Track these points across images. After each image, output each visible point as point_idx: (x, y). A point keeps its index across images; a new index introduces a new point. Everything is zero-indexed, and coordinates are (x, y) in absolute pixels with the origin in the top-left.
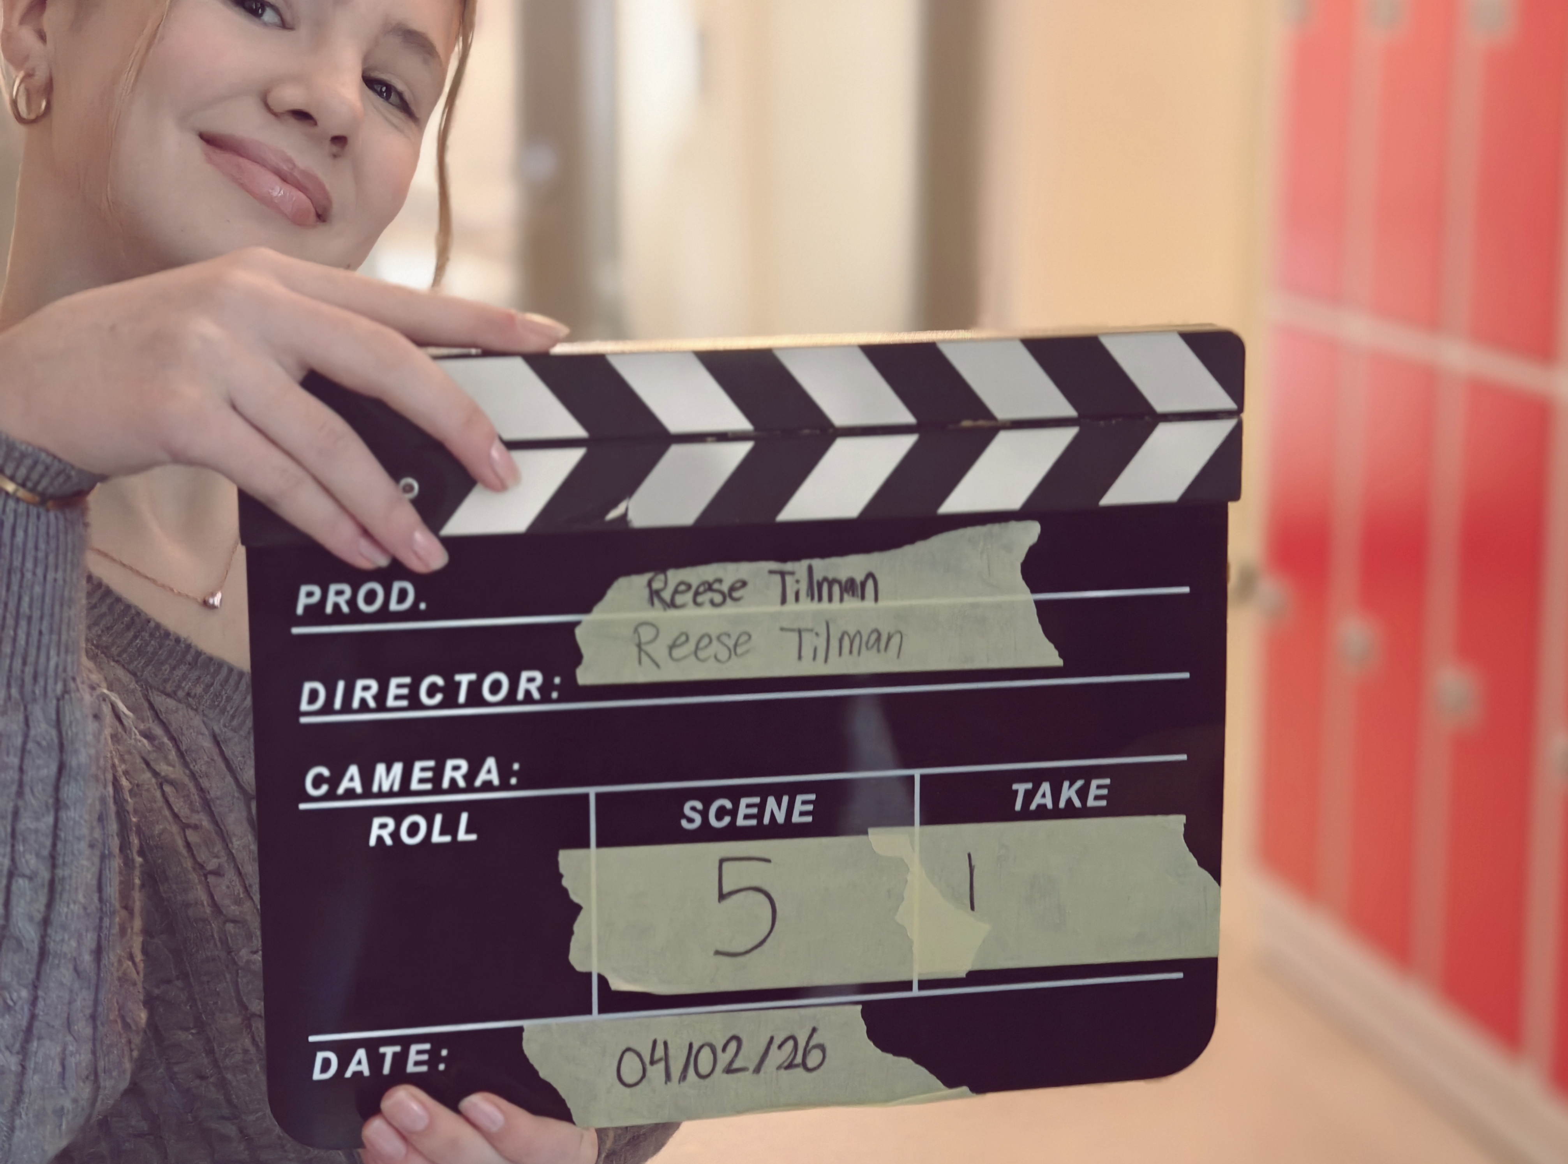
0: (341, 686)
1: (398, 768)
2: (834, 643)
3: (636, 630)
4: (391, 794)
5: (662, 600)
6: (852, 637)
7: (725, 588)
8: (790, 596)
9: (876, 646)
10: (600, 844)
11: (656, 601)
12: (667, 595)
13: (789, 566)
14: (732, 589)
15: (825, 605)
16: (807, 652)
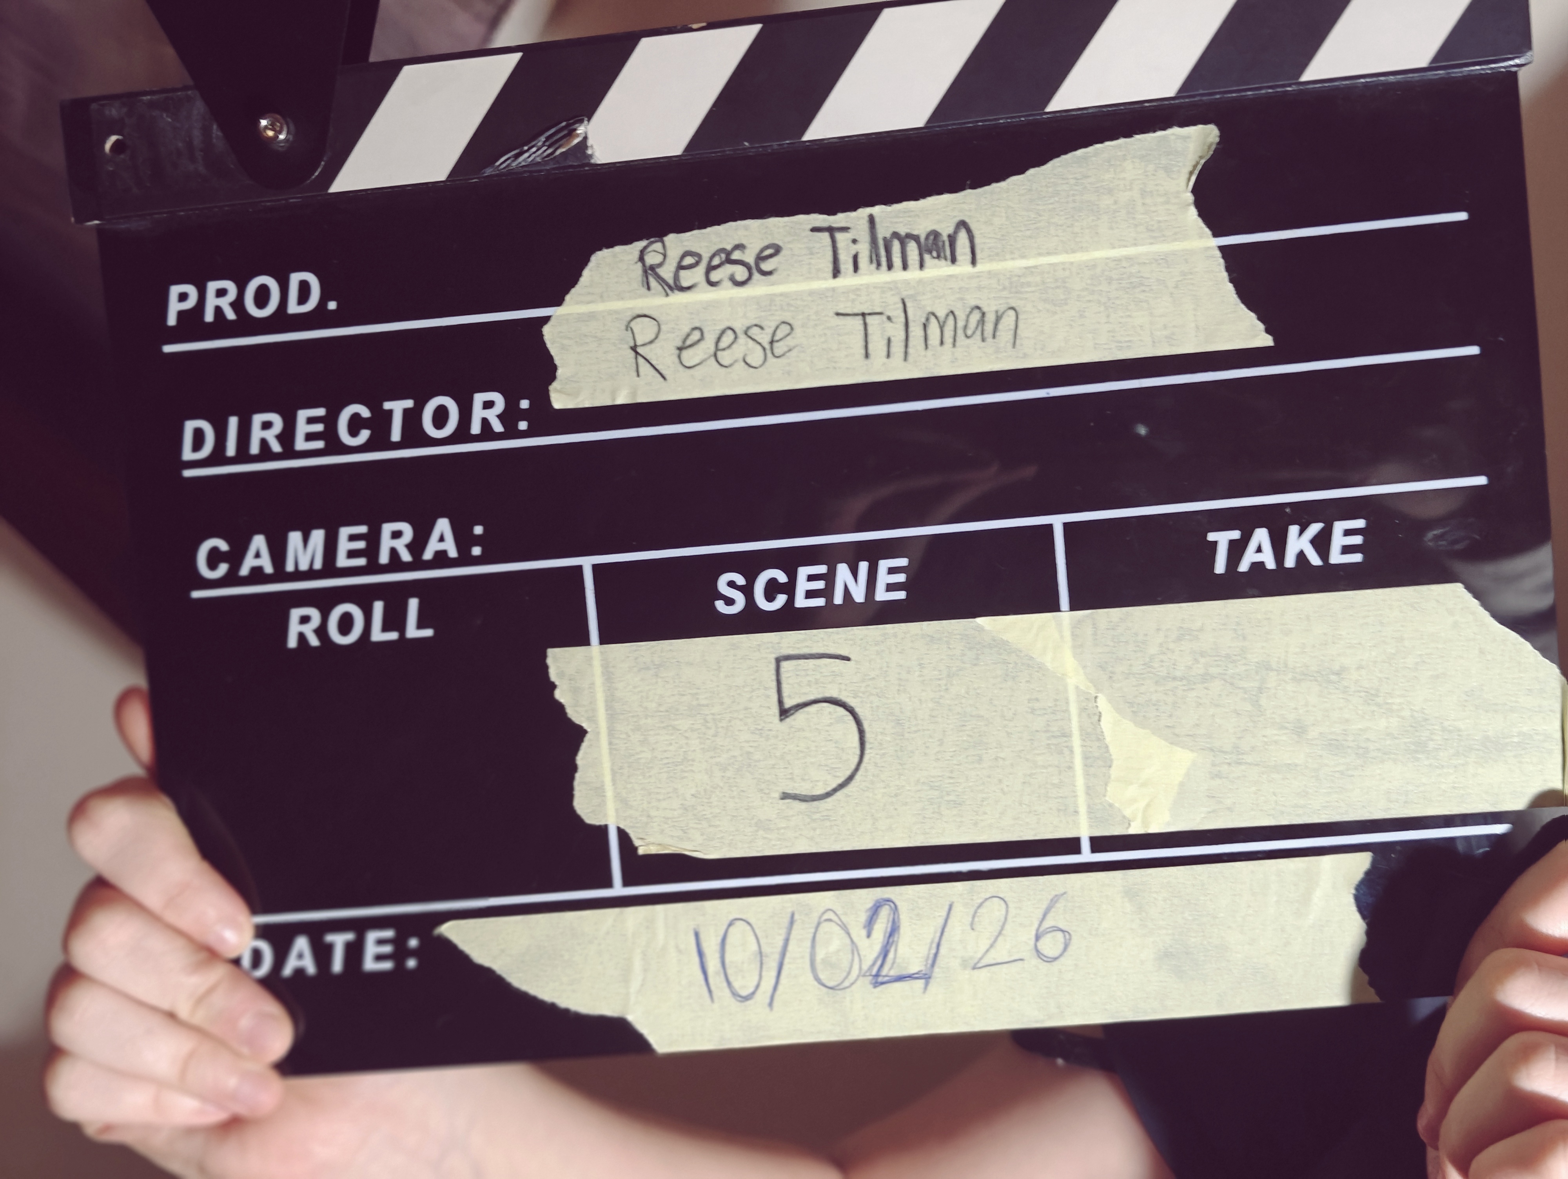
0: (233, 422)
1: (318, 536)
2: (916, 331)
3: (628, 327)
4: (311, 574)
5: (660, 279)
6: (942, 319)
7: (749, 257)
8: (846, 264)
9: (979, 332)
10: (605, 639)
11: (653, 282)
12: (667, 272)
13: (839, 219)
14: (760, 258)
15: (898, 274)
16: (877, 346)
